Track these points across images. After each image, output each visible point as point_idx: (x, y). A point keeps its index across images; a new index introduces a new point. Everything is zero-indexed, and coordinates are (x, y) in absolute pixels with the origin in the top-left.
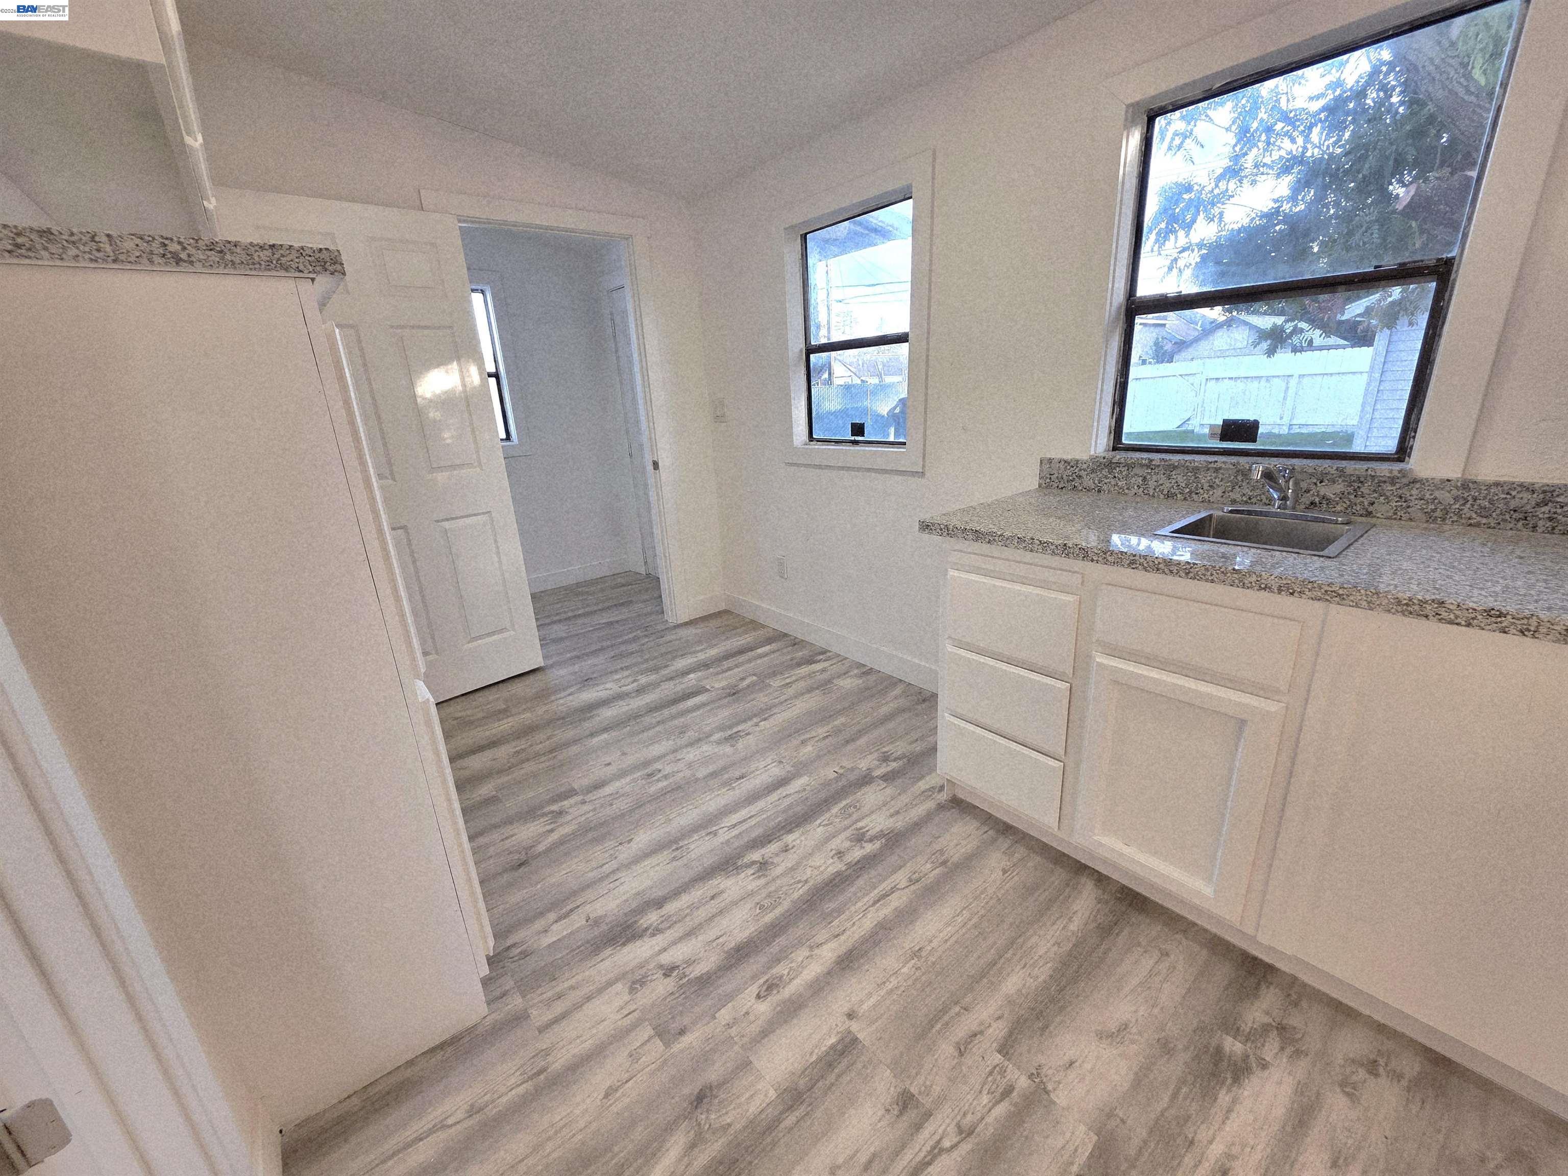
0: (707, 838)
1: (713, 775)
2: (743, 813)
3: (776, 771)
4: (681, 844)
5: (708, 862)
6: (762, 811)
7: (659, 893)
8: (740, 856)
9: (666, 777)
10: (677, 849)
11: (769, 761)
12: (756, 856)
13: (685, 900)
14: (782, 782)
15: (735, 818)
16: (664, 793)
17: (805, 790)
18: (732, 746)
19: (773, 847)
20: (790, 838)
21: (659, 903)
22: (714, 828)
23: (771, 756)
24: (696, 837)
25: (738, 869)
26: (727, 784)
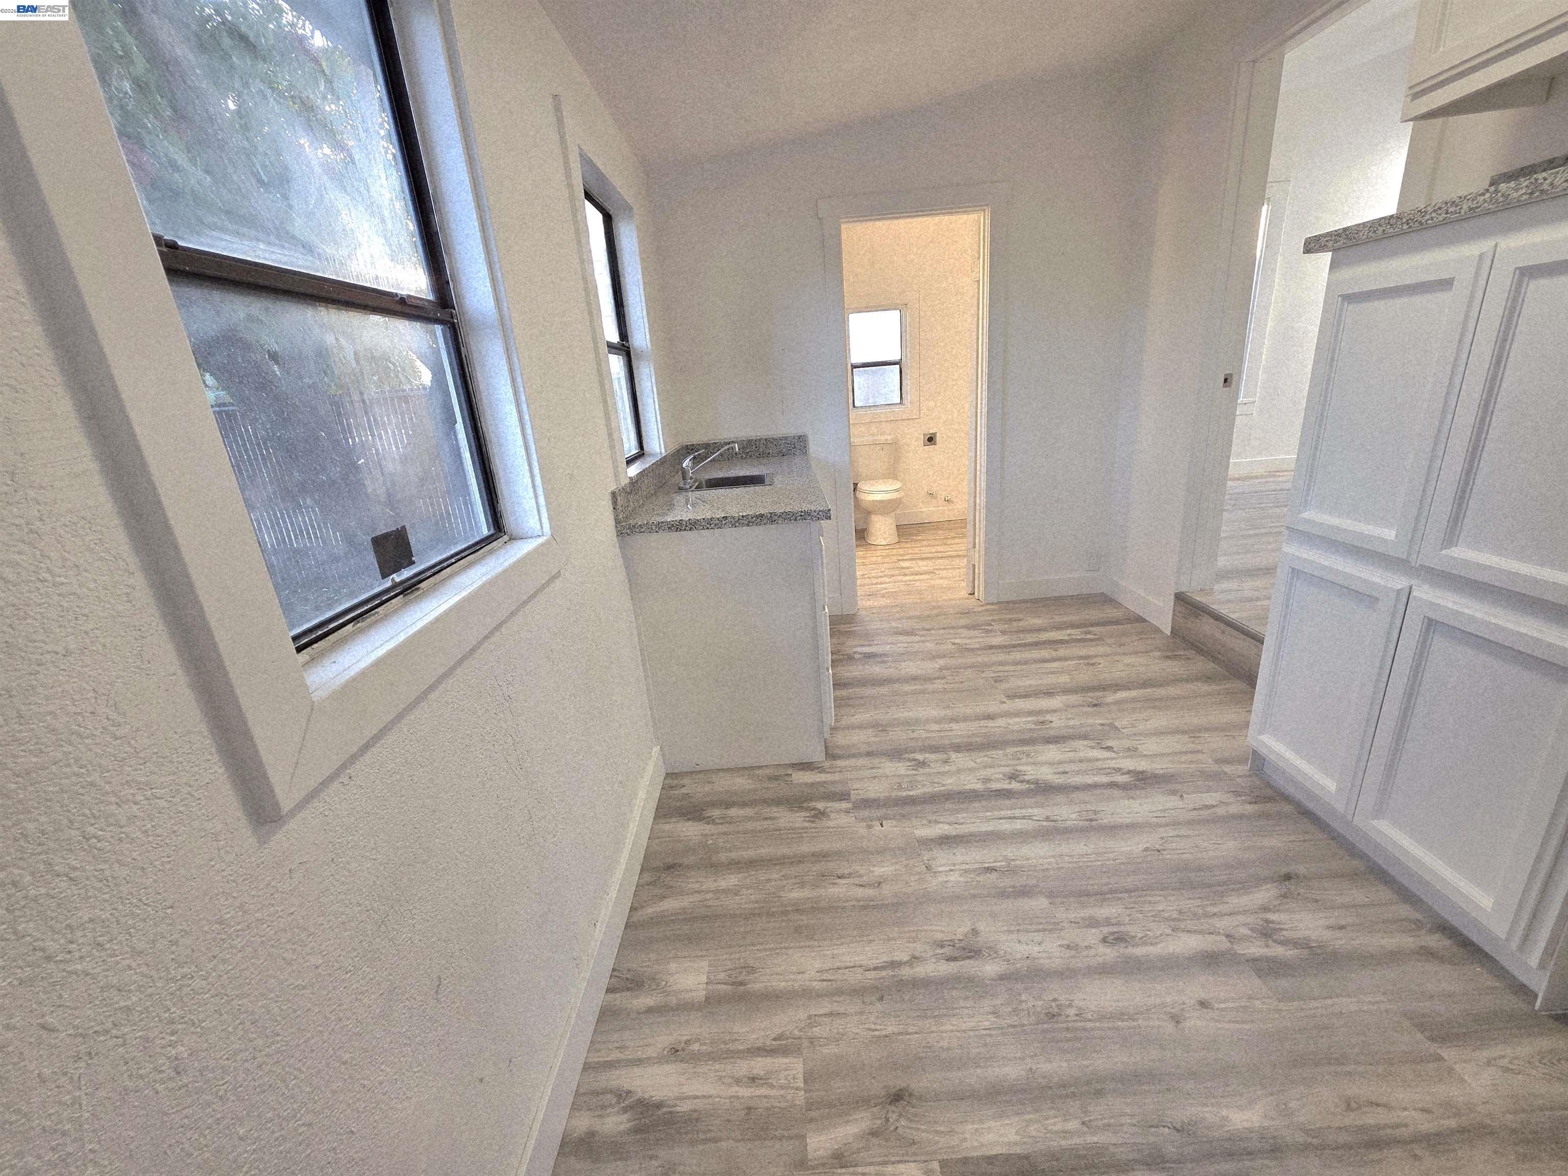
0: (1058, 818)
1: (1024, 892)
2: (1006, 826)
3: (942, 858)
4: (1087, 823)
5: (1060, 798)
6: (989, 820)
7: (1116, 792)
8: (1029, 791)
9: (1093, 923)
10: (1091, 820)
11: (941, 878)
12: (1015, 786)
13: (1089, 780)
14: (945, 841)
15: (1018, 825)
16: (1103, 896)
17: (930, 822)
18: (975, 932)
19: (995, 786)
20: (979, 786)
21: (1113, 785)
22: (1045, 823)
23: (933, 884)
24: (1069, 823)
25: (1036, 782)
26: (1012, 870)
